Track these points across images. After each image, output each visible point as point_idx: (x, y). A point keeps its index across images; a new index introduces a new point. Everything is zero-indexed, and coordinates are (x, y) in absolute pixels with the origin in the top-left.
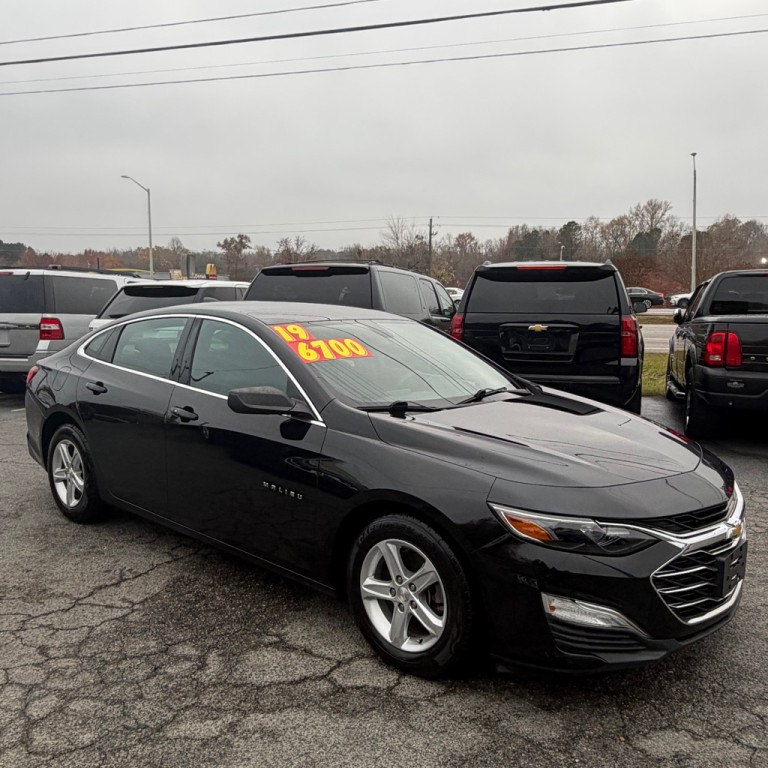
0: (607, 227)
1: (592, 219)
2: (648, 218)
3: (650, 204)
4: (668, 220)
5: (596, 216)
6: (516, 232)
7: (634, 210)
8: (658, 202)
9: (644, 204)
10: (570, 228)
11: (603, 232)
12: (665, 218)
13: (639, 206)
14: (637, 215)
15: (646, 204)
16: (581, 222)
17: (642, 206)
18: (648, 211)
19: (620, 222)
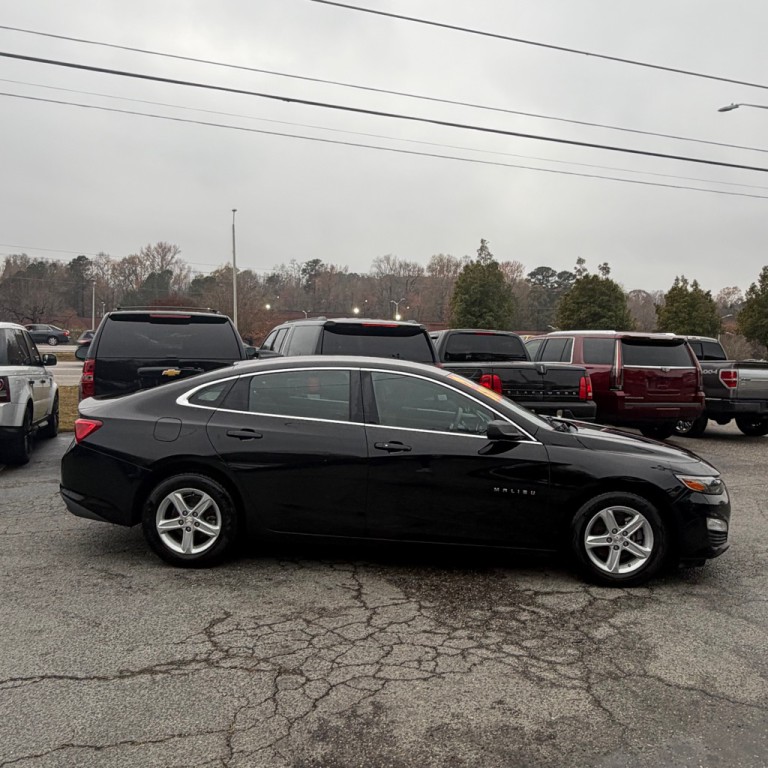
0: (119, 265)
1: (101, 255)
2: (158, 260)
3: (160, 246)
4: (176, 262)
5: (106, 253)
6: (15, 262)
7: (145, 251)
8: (168, 246)
9: (154, 245)
10: (80, 263)
11: (114, 269)
12: (174, 261)
13: (149, 247)
14: (148, 255)
15: (156, 246)
16: (91, 257)
17: (152, 248)
18: (158, 252)
19: (131, 261)
